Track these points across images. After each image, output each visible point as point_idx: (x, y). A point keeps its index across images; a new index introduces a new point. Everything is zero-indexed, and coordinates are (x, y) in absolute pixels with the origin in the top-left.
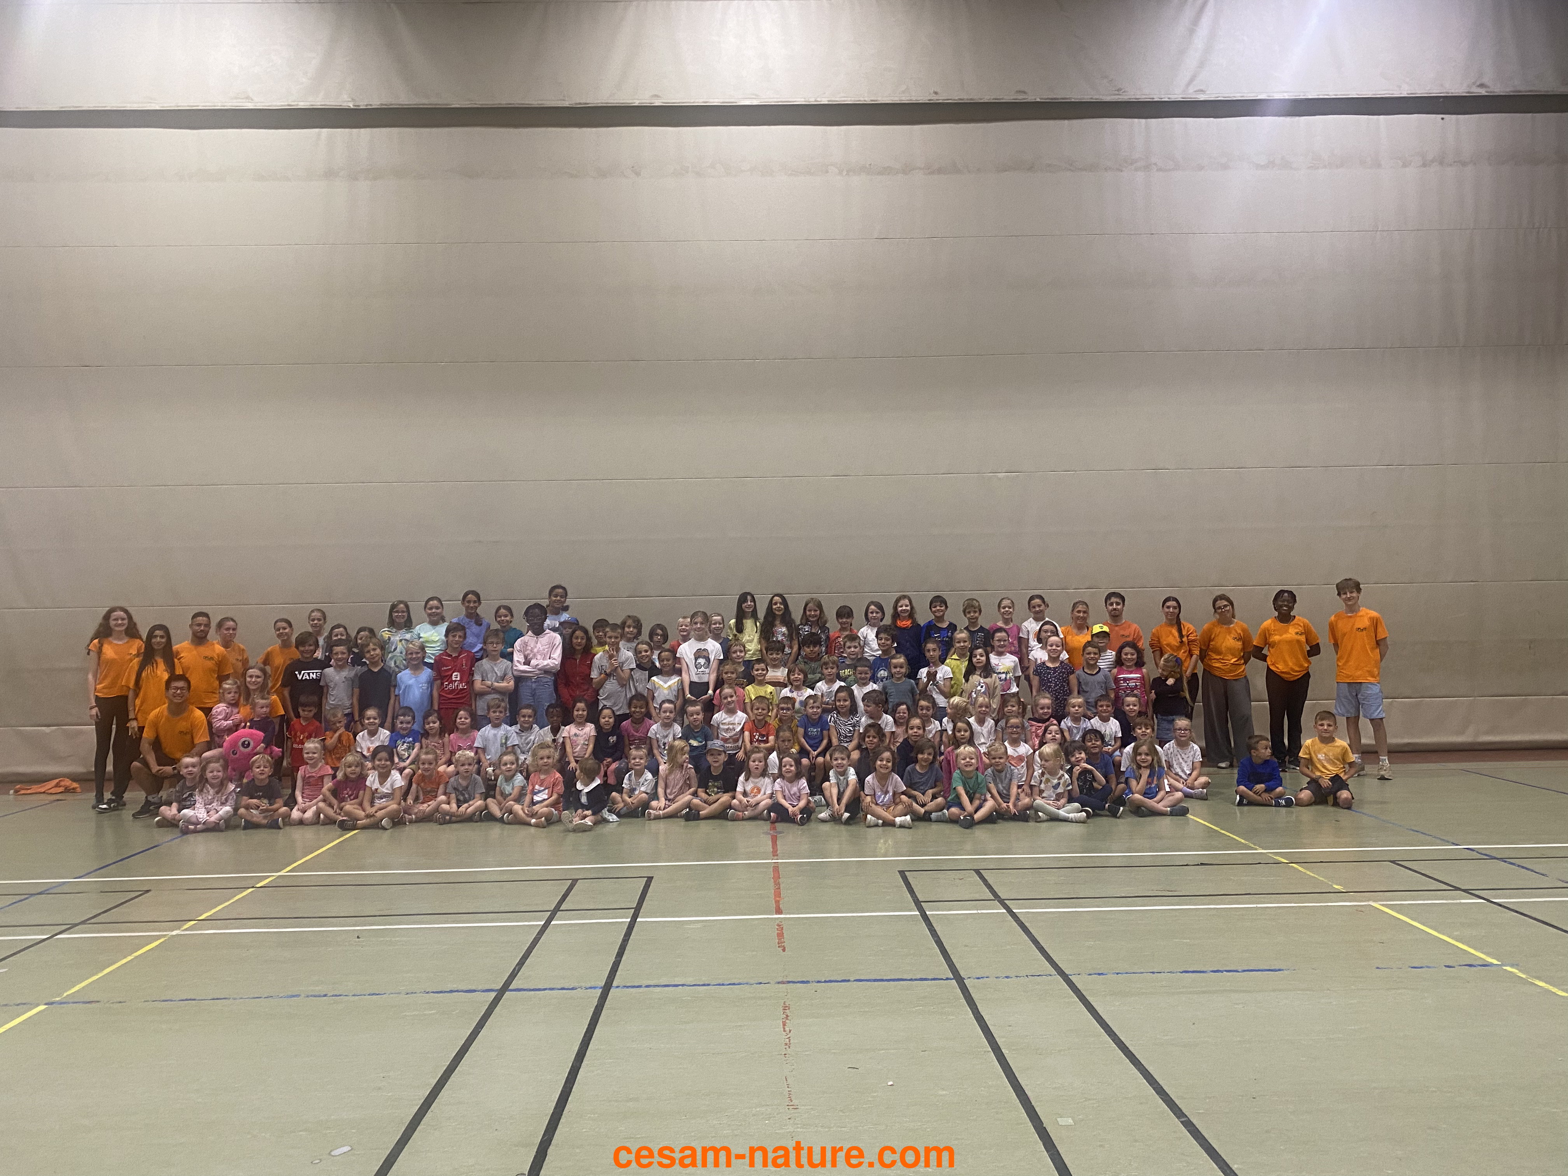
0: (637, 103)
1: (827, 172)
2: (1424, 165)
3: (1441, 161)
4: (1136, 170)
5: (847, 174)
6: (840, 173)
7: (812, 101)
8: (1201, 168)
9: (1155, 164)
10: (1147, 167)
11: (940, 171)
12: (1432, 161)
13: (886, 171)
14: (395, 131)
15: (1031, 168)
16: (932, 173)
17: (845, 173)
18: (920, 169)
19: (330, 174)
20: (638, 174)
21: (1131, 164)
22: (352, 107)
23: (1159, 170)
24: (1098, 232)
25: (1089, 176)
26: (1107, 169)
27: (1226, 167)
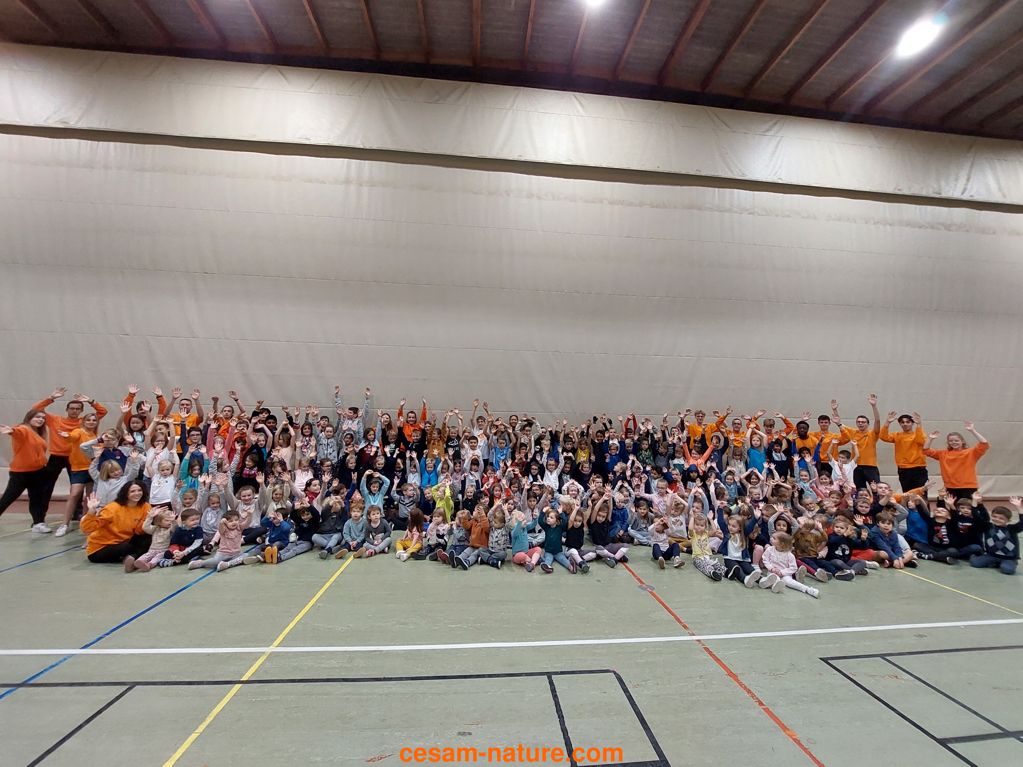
0: (511, 159)
1: (602, 202)
3: (881, 222)
4: (748, 214)
5: (612, 205)
6: (609, 204)
7: (598, 165)
8: (777, 216)
9: (757, 212)
10: (753, 213)
11: (657, 206)
12: (878, 222)
13: (631, 204)
14: (384, 163)
15: (700, 209)
16: (654, 207)
17: (611, 203)
18: (647, 204)
19: (347, 182)
20: (508, 195)
21: (747, 210)
22: (362, 147)
23: (759, 215)
24: (731, 241)
25: (727, 214)
26: (736, 212)
27: (788, 216)
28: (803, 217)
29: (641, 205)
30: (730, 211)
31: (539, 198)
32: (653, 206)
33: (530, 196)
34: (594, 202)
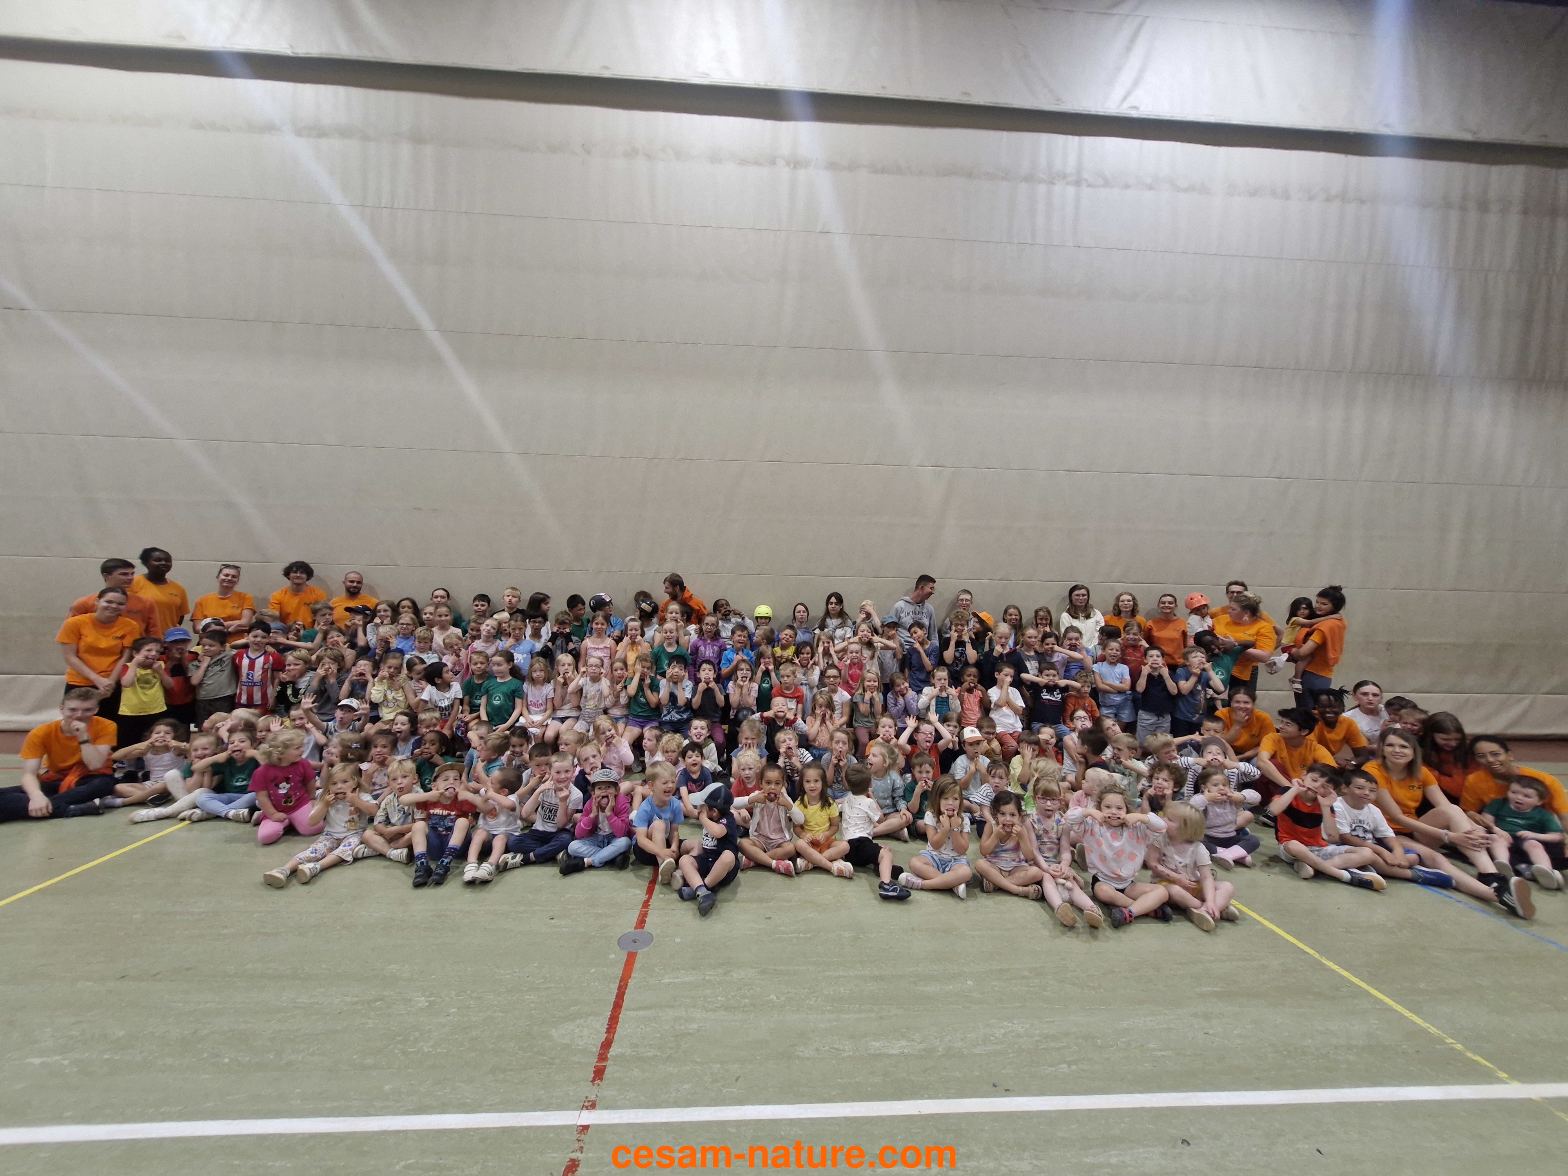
0: (587, 73)
2: (1328, 200)
3: (1343, 197)
4: (1067, 184)
5: (795, 167)
6: (788, 164)
8: (1127, 186)
9: (1086, 180)
10: (1078, 183)
11: (883, 171)
15: (970, 175)
16: (877, 172)
17: (792, 165)
18: (864, 166)
20: (588, 152)
21: (1063, 178)
23: (1089, 186)
24: (1029, 242)
25: (1023, 187)
26: (1042, 181)
27: (1151, 188)
28: (1179, 190)
31: (649, 157)
33: (632, 153)
34: (757, 163)
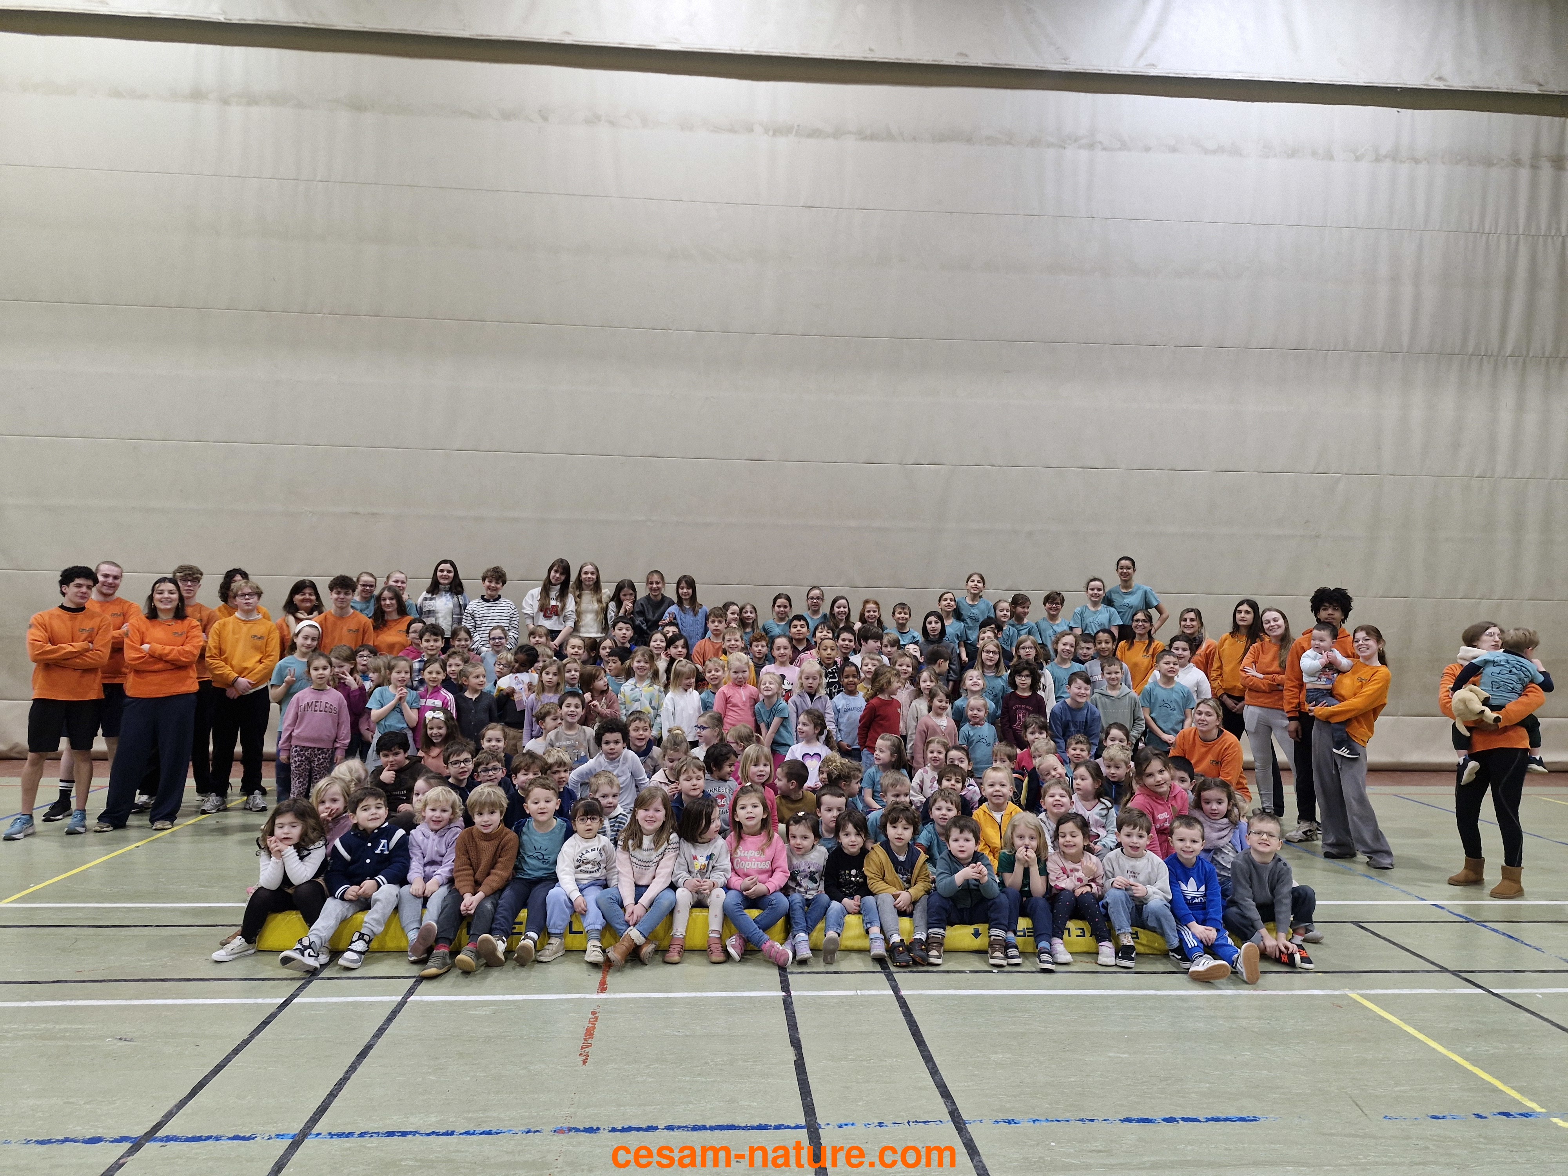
0: (546, 41)
2: (1377, 160)
3: (1394, 156)
4: (1080, 147)
5: (774, 134)
6: (767, 131)
7: (737, 50)
8: (1147, 149)
9: (1100, 143)
11: (873, 137)
12: (1385, 157)
13: (815, 133)
15: (969, 140)
16: (864, 138)
17: (771, 133)
19: (197, 96)
20: (545, 119)
23: (1104, 149)
24: (1037, 213)
25: (1030, 152)
26: (1050, 145)
27: (1174, 150)
28: (1206, 152)
29: (838, 134)
30: (1034, 143)
31: (612, 123)
32: (864, 136)
33: (593, 120)
34: (732, 130)
